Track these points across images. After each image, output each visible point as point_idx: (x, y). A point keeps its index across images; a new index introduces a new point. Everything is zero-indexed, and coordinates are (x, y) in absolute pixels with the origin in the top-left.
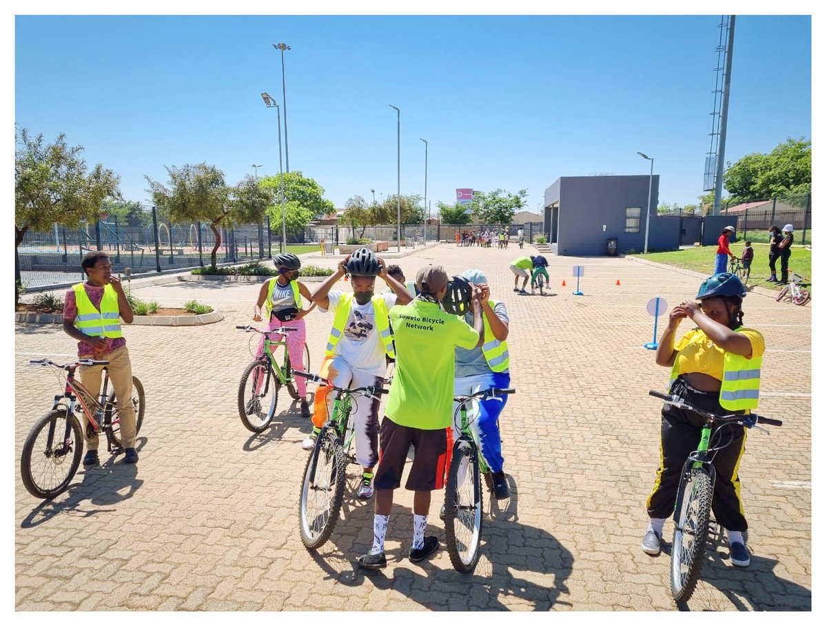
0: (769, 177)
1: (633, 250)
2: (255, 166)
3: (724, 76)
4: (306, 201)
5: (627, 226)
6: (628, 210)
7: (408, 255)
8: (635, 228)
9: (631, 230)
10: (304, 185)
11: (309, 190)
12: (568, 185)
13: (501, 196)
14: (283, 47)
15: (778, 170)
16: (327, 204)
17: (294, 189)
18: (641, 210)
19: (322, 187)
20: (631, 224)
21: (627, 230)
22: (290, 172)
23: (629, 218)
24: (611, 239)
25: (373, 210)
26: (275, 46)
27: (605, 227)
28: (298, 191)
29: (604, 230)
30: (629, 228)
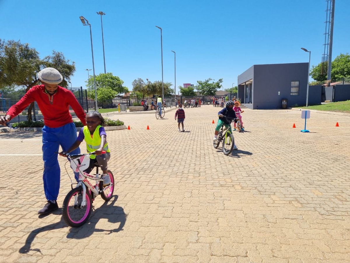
0: (334, 71)
1: (296, 105)
2: (87, 70)
3: (331, 14)
4: (114, 87)
5: (292, 91)
6: (292, 83)
7: (169, 111)
8: (296, 93)
9: (294, 94)
10: (113, 79)
11: (116, 82)
12: (258, 69)
13: (210, 82)
14: (101, 13)
15: (339, 68)
16: (125, 89)
17: (108, 81)
18: (299, 83)
19: (122, 81)
20: (294, 91)
21: (291, 94)
22: (106, 73)
23: (293, 87)
24: (283, 99)
25: (149, 86)
26: (97, 13)
27: (279, 92)
28: (111, 82)
29: (279, 94)
30: (292, 93)
